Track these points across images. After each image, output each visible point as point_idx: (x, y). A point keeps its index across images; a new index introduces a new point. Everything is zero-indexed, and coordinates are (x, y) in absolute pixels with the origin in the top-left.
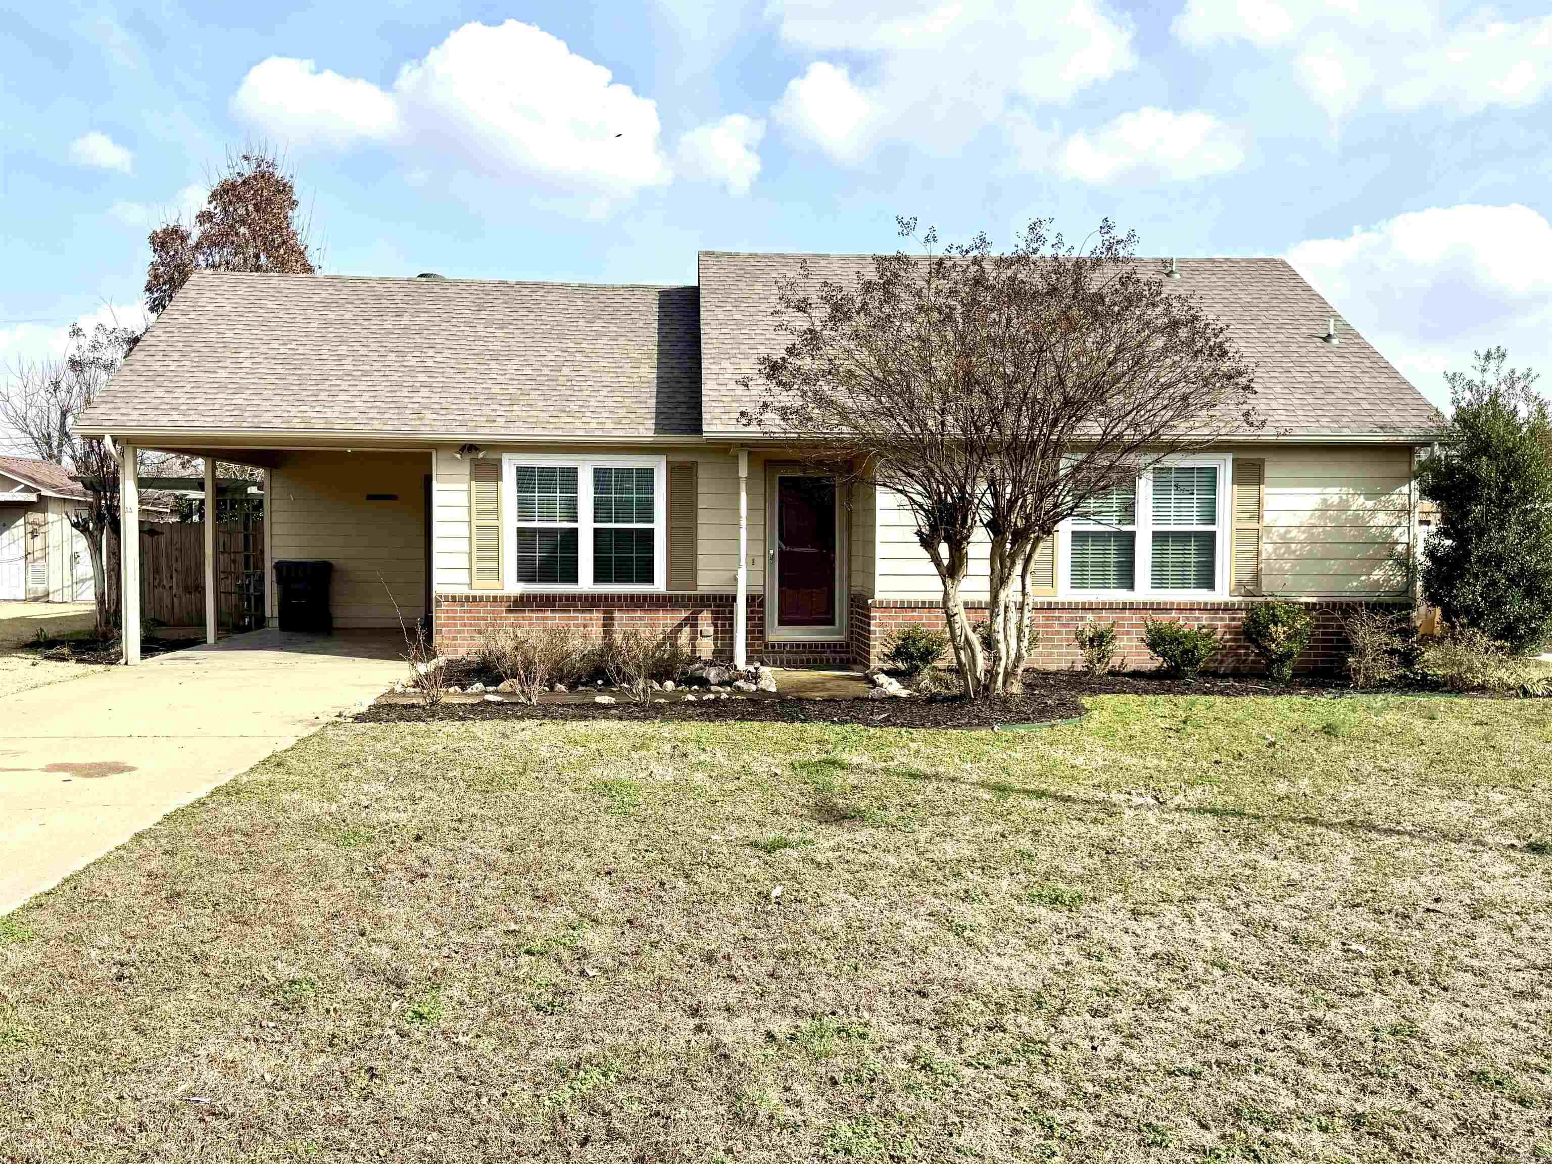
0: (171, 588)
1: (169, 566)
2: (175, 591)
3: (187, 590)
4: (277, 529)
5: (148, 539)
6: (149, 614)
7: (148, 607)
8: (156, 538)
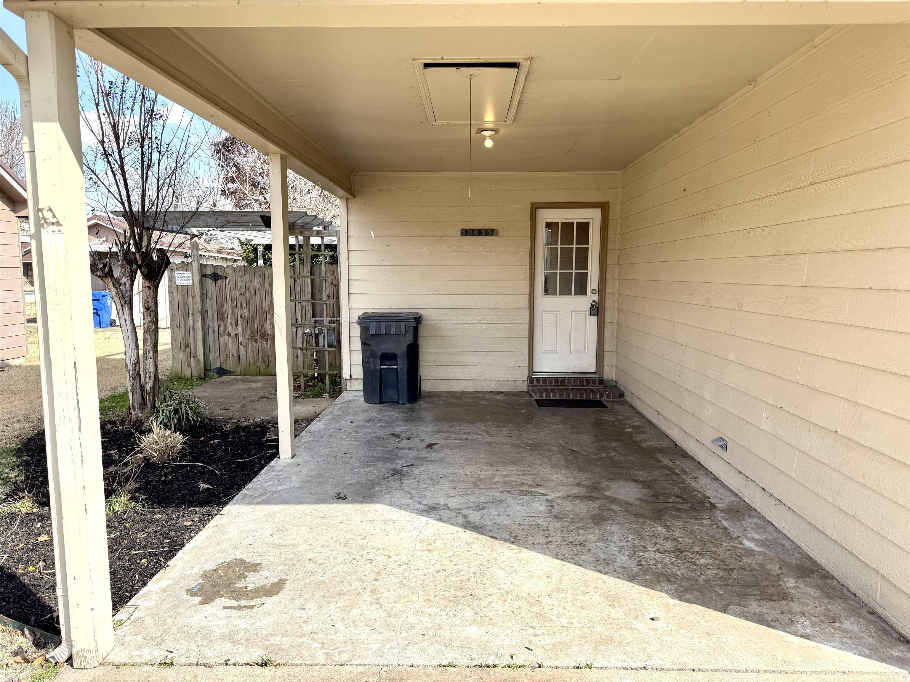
0: (236, 335)
1: (234, 313)
2: (241, 339)
3: (253, 338)
4: (356, 273)
5: (210, 282)
6: (215, 364)
7: (214, 356)
8: (219, 282)
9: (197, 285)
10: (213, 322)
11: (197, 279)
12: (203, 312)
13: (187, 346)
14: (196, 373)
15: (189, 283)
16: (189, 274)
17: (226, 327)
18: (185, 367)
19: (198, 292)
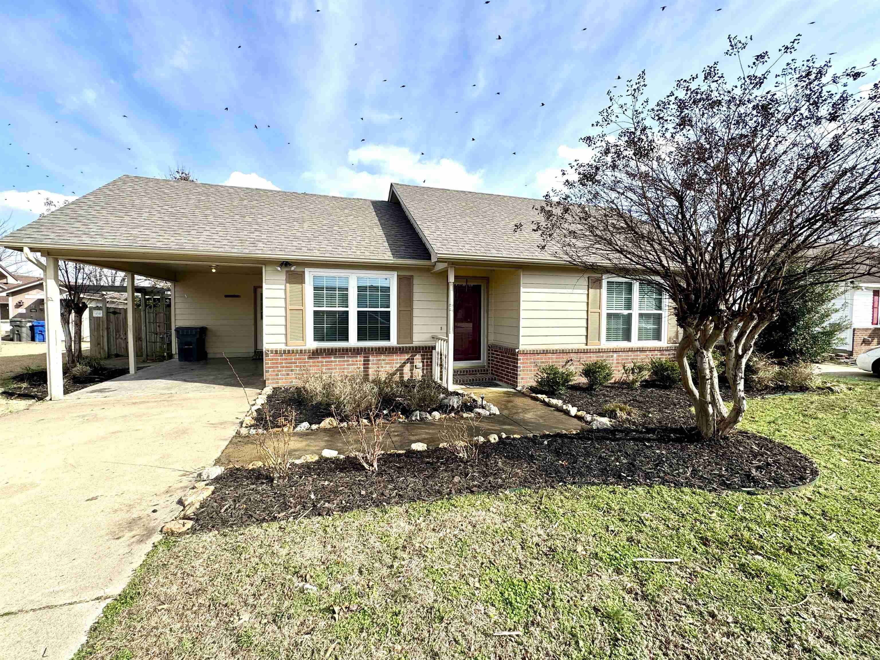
0: (125, 339)
5: (112, 316)
6: (114, 352)
7: (113, 348)
8: (116, 315)
9: (105, 317)
10: (113, 334)
11: (105, 314)
12: (108, 329)
13: (99, 344)
14: (103, 357)
15: (101, 315)
16: (101, 312)
17: (120, 335)
18: (97, 354)
19: (105, 319)
